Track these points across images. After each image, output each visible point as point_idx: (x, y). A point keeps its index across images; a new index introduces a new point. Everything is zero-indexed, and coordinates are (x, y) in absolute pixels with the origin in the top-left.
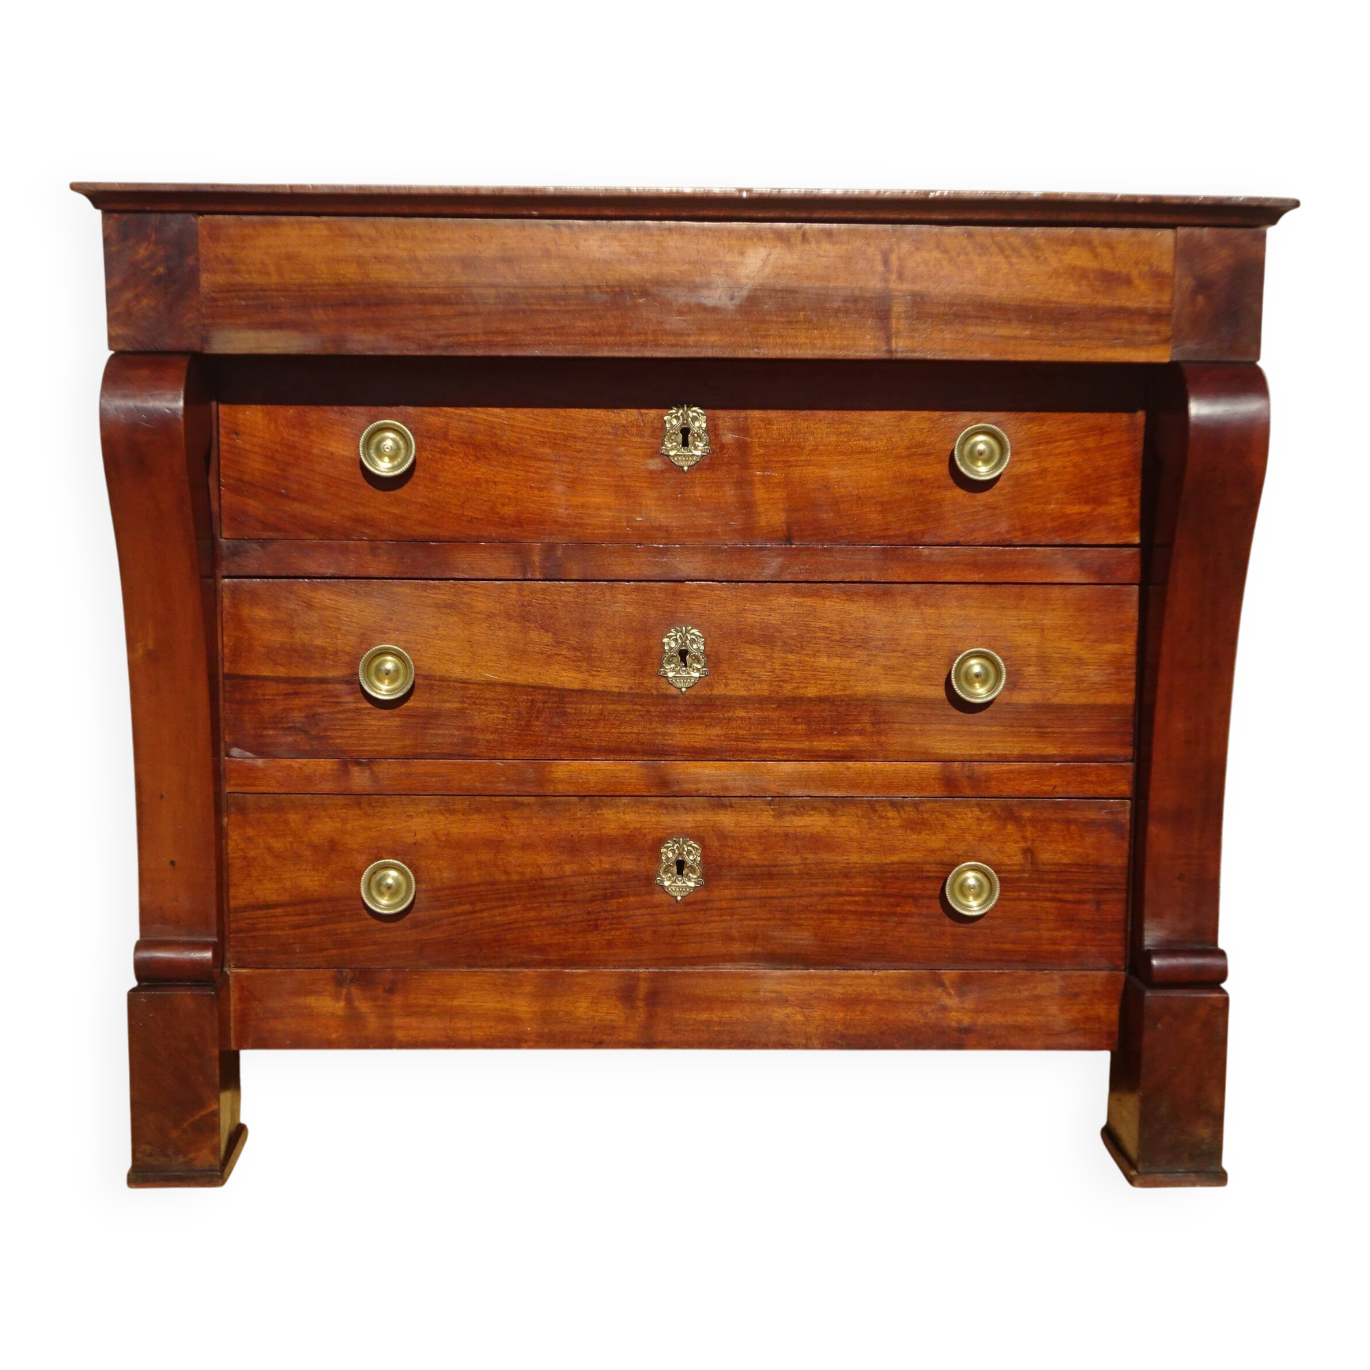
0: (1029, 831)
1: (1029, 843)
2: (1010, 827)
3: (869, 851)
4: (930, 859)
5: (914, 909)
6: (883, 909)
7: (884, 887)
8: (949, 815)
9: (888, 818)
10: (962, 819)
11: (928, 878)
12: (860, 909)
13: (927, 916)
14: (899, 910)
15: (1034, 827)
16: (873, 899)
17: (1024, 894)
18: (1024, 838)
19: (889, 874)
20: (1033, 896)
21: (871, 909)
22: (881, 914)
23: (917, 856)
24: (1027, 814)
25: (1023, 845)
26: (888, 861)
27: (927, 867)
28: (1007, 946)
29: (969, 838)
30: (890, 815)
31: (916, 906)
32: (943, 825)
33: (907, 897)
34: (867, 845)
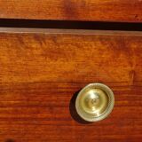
0: (134, 59)
1: (133, 68)
2: (122, 56)
3: (17, 74)
4: (63, 79)
5: (50, 115)
6: (28, 116)
7: (28, 100)
8: (78, 46)
9: (32, 48)
10: (88, 49)
11: (61, 92)
12: (10, 116)
13: (59, 119)
14: (39, 116)
15: (138, 55)
16: (19, 109)
17: (126, 102)
18: (131, 64)
19: (32, 91)
20: (133, 103)
21: (18, 116)
22: (25, 119)
23: (54, 77)
24: (134, 46)
25: (129, 68)
26: (32, 81)
27: (60, 85)
28: (113, 137)
29: (92, 63)
30: (34, 46)
31: (52, 113)
32: (74, 54)
33: (45, 106)
34: (15, 69)
